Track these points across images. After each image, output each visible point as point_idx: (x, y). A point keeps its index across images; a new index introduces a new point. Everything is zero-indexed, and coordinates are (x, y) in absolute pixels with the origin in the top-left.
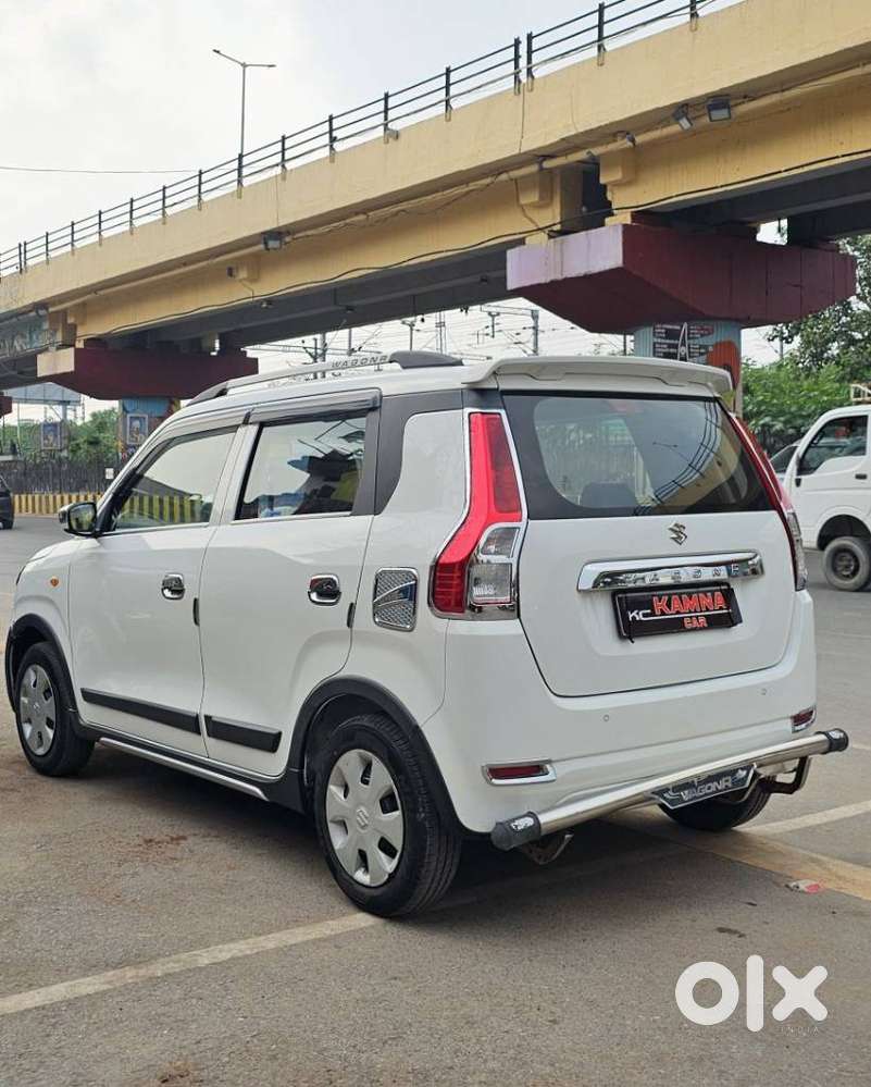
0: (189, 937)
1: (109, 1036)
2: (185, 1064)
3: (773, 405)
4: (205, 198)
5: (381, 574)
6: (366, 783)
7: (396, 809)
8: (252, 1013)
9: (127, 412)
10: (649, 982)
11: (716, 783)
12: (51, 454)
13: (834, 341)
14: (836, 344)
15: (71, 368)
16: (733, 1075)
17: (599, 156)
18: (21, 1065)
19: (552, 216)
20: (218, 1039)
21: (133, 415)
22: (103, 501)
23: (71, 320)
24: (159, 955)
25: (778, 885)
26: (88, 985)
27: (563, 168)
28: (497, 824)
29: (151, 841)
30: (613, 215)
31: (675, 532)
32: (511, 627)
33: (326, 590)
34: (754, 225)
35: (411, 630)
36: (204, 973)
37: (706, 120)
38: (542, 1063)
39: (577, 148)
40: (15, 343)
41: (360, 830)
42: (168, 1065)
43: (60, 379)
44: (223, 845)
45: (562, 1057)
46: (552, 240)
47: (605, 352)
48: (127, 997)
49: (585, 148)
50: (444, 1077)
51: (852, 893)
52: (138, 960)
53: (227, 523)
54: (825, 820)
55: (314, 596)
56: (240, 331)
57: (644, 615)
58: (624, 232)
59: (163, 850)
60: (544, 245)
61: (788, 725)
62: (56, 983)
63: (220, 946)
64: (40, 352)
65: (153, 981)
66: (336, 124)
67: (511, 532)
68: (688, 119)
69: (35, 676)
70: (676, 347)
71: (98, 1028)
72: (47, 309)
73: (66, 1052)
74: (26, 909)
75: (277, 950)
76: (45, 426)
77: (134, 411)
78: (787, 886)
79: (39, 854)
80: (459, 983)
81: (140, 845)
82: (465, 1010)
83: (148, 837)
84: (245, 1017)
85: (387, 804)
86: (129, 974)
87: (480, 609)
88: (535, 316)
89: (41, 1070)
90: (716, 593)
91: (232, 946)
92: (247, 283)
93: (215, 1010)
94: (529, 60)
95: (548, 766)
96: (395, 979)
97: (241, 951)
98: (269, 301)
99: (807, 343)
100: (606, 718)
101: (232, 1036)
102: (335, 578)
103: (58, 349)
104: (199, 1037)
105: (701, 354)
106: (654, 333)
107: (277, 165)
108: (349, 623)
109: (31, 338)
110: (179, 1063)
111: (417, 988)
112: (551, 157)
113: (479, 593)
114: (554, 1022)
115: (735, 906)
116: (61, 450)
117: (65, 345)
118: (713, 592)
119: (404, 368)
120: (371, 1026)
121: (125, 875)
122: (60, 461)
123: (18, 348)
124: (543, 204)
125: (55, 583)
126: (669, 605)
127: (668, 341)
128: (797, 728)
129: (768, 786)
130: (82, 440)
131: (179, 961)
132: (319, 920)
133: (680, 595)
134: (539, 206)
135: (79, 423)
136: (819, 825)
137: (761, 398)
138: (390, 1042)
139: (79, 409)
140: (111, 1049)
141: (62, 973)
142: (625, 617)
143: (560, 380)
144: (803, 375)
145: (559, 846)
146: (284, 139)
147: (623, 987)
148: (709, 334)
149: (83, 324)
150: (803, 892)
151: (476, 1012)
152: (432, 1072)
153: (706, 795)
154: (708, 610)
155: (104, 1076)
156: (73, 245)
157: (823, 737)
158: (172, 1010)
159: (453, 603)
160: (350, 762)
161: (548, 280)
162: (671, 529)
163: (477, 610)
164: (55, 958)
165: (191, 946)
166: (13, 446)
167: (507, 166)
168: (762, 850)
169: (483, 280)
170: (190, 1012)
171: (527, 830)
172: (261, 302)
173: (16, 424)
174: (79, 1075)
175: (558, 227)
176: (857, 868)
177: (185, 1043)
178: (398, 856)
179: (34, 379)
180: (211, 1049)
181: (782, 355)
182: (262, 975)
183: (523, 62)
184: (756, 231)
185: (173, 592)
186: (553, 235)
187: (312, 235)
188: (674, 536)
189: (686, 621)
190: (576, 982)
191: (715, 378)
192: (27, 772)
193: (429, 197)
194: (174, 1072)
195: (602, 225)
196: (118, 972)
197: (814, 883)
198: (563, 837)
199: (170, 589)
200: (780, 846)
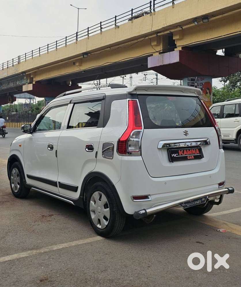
0: (52, 242)
1: (27, 269)
2: (47, 277)
3: (222, 99)
4: (67, 44)
5: (104, 143)
6: (100, 200)
7: (108, 208)
8: (67, 263)
9: (46, 101)
10: (176, 256)
11: (196, 202)
12: (26, 112)
13: (238, 82)
14: (239, 83)
15: (31, 89)
16: (197, 282)
17: (173, 32)
18: (3, 276)
19: (160, 48)
20: (57, 270)
21: (48, 102)
22: (33, 124)
23: (32, 76)
24: (43, 247)
25: (215, 230)
26: (23, 255)
27: (163, 35)
28: (135, 212)
29: (44, 216)
30: (176, 48)
31: (185, 132)
32: (139, 158)
33: (90, 148)
34: (216, 50)
35: (112, 159)
36: (54, 252)
37: (202, 22)
38: (144, 278)
39: (167, 30)
40: (17, 82)
41: (98, 213)
42: (42, 277)
43: (29, 92)
44: (63, 217)
45: (150, 276)
46: (160, 55)
47: (176, 85)
48: (33, 258)
49: (169, 30)
50: (117, 281)
51: (235, 233)
52: (37, 248)
53: (65, 130)
54: (229, 212)
55: (87, 150)
56: (76, 79)
57: (176, 155)
58: (179, 53)
59: (47, 218)
60: (158, 56)
61: (217, 186)
62: (14, 254)
63: (60, 245)
64: (23, 85)
65: (41, 254)
66: (102, 24)
67: (139, 132)
68: (197, 22)
69: (15, 171)
70: (194, 83)
71: (24, 266)
72: (25, 73)
73: (16, 273)
74: (8, 234)
75: (75, 246)
76: (24, 104)
77: (48, 100)
78: (217, 231)
79: (13, 219)
80: (124, 256)
81: (41, 217)
82: (125, 263)
83: (43, 215)
84: (65, 264)
85: (106, 206)
86: (34, 252)
87: (131, 153)
88: (157, 75)
89: (8, 277)
90: (197, 149)
91: (63, 244)
92: (78, 66)
93: (57, 262)
94: (154, 7)
95: (149, 196)
96: (106, 254)
97: (65, 246)
98: (84, 71)
99: (231, 82)
100: (166, 183)
101: (61, 269)
102: (92, 145)
103: (28, 84)
104: (51, 269)
105: (201, 85)
106: (188, 79)
107: (86, 35)
108: (96, 157)
109: (21, 81)
110: (45, 276)
111: (112, 257)
112: (160, 32)
113: (130, 149)
114: (149, 267)
115: (202, 236)
116: (29, 111)
117: (30, 83)
118: (196, 149)
119: (112, 88)
120: (99, 267)
121: (36, 225)
122: (28, 113)
123: (18, 84)
124: (158, 45)
125: (20, 146)
126: (183, 152)
127: (192, 82)
128: (220, 187)
129: (213, 203)
130: (34, 108)
131: (48, 248)
132: (87, 238)
133: (186, 150)
134: (156, 46)
135: (34, 104)
136: (227, 214)
137: (218, 97)
138: (103, 272)
139: (34, 100)
140: (27, 272)
141: (16, 251)
142: (171, 156)
143: (154, 91)
144: (230, 91)
145: (152, 218)
146: (88, 28)
147: (169, 257)
148: (203, 80)
149: (35, 77)
150: (221, 232)
151: (128, 264)
152: (114, 280)
153: (194, 205)
154: (194, 154)
155: (25, 280)
156: (32, 56)
157: (227, 189)
158: (45, 262)
159: (123, 151)
160: (96, 195)
161: (159, 65)
162: (184, 132)
163: (130, 154)
164: (15, 247)
165: (52, 244)
166: (16, 110)
167: (148, 35)
168: (211, 220)
169: (142, 65)
170: (50, 262)
171: (143, 214)
172: (82, 71)
173: (17, 104)
174: (18, 279)
175: (162, 51)
176: (236, 226)
177: (47, 271)
178: (108, 221)
179: (22, 92)
180: (54, 273)
181: (224, 86)
182: (70, 253)
183: (152, 7)
184: (216, 52)
185: (51, 148)
186: (160, 53)
187: (96, 54)
188: (185, 134)
189: (188, 157)
190: (156, 256)
191: (197, 91)
192: (12, 197)
193: (127, 43)
194: (44, 279)
195: (174, 50)
196: (31, 251)
197: (224, 230)
198: (153, 216)
199: (50, 148)
200: (216, 220)
